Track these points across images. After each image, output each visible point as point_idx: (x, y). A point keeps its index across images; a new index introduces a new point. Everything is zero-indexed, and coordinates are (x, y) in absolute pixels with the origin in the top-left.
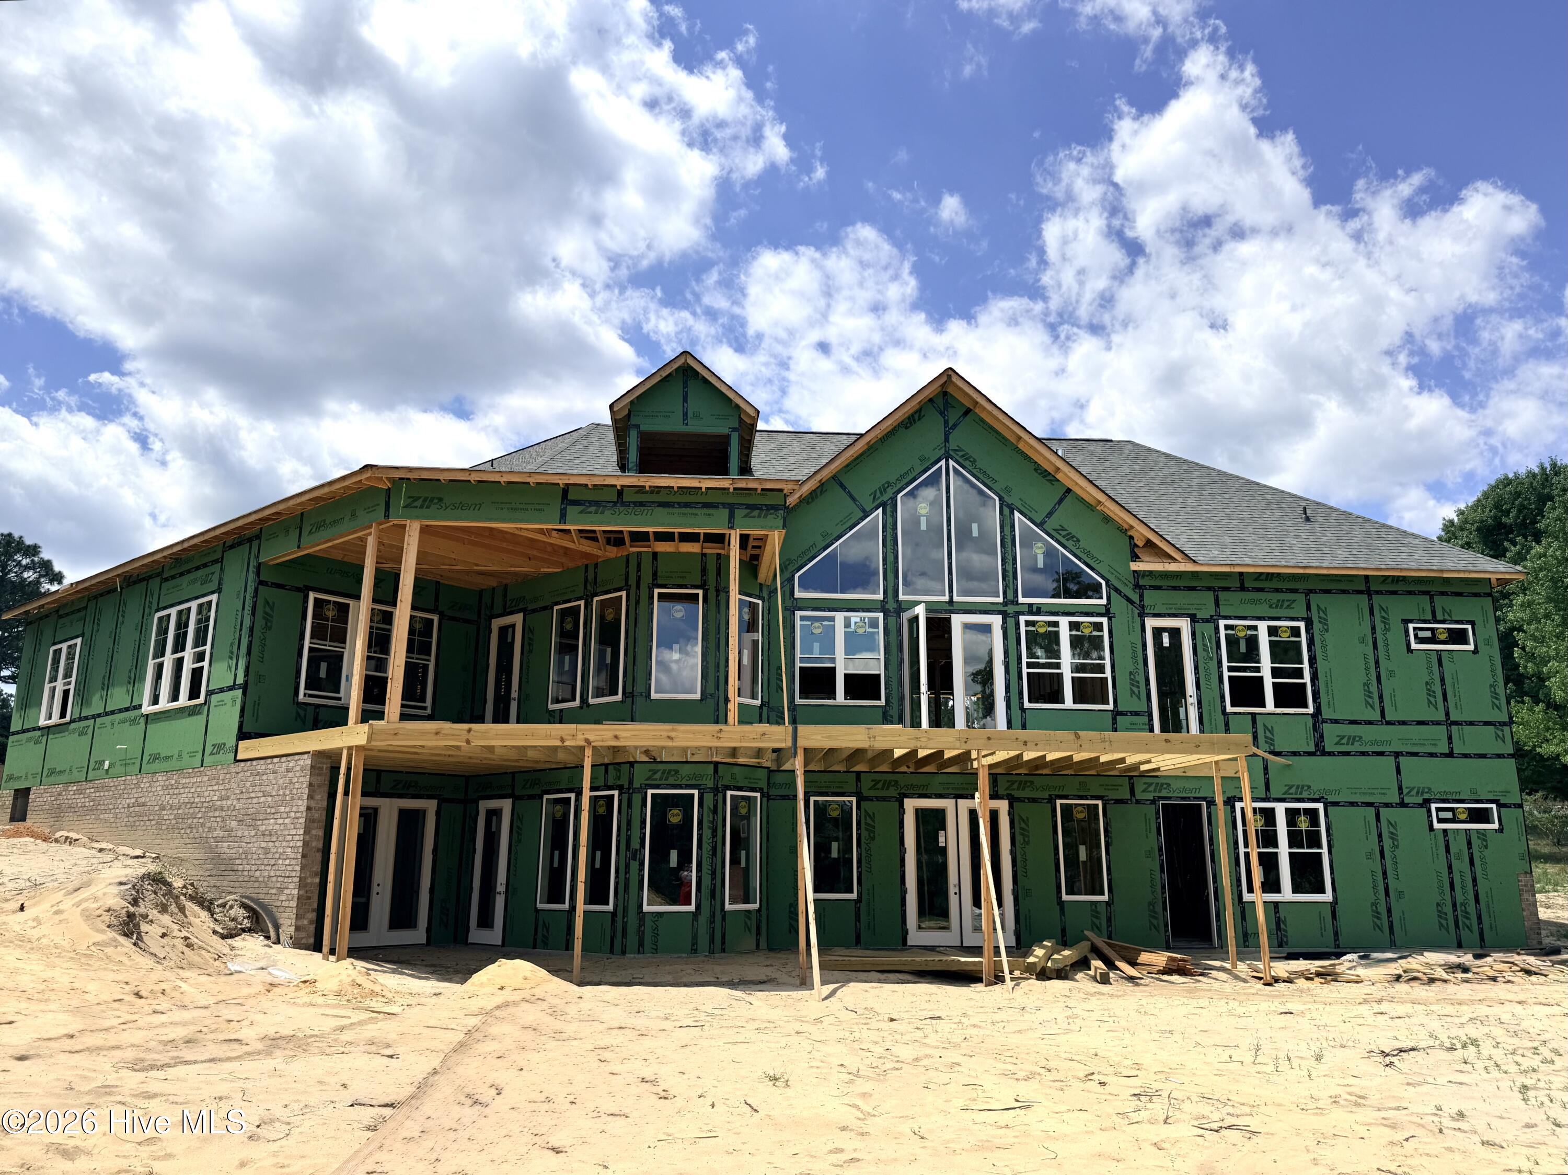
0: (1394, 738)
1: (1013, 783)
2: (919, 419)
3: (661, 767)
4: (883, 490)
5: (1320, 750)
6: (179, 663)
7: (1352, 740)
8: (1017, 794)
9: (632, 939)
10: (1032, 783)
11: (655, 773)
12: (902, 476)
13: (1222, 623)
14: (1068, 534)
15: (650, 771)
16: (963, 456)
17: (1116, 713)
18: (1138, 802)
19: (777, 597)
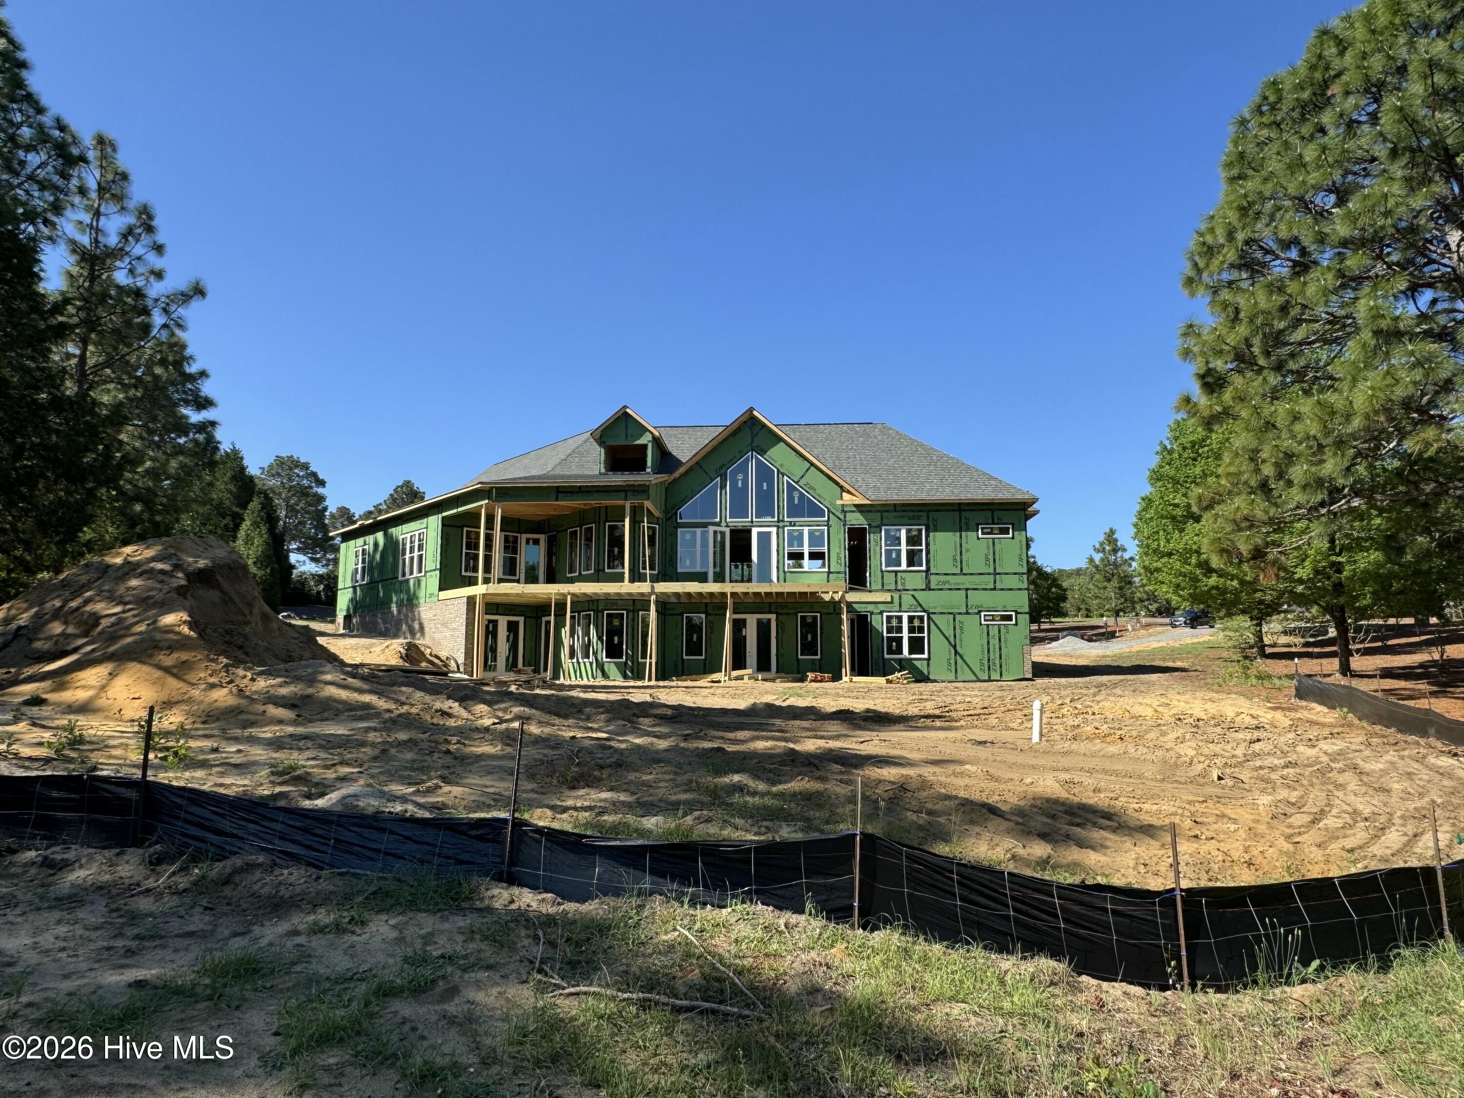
0: (967, 582)
1: (778, 607)
2: (739, 433)
3: (610, 601)
4: (721, 468)
5: (928, 588)
6: (412, 559)
7: (945, 583)
8: (780, 611)
9: (600, 673)
10: (787, 606)
12: (730, 461)
13: (883, 528)
15: (605, 603)
16: (760, 450)
17: (829, 572)
19: (669, 522)
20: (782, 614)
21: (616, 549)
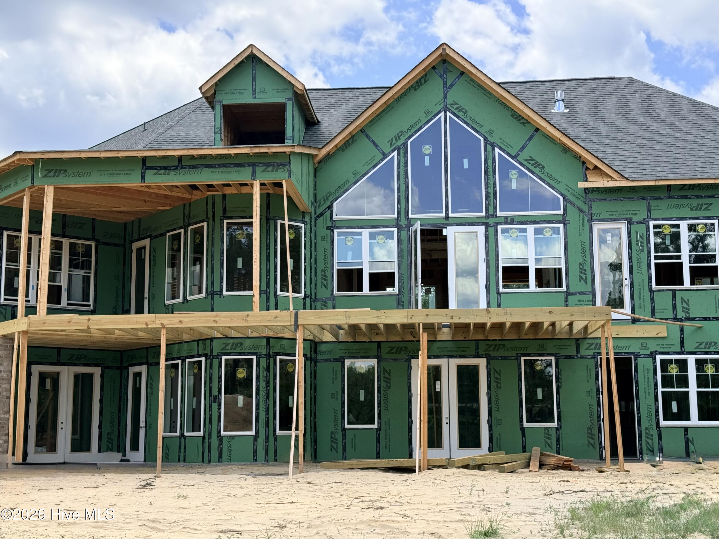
1: (490, 346)
2: (425, 82)
3: (231, 341)
4: (398, 138)
8: (493, 354)
9: (215, 454)
10: (504, 345)
11: (227, 346)
12: (412, 127)
13: (652, 224)
14: (536, 163)
15: (224, 344)
16: (457, 108)
17: (568, 293)
18: (582, 357)
19: (320, 221)
20: (495, 358)
21: (240, 261)
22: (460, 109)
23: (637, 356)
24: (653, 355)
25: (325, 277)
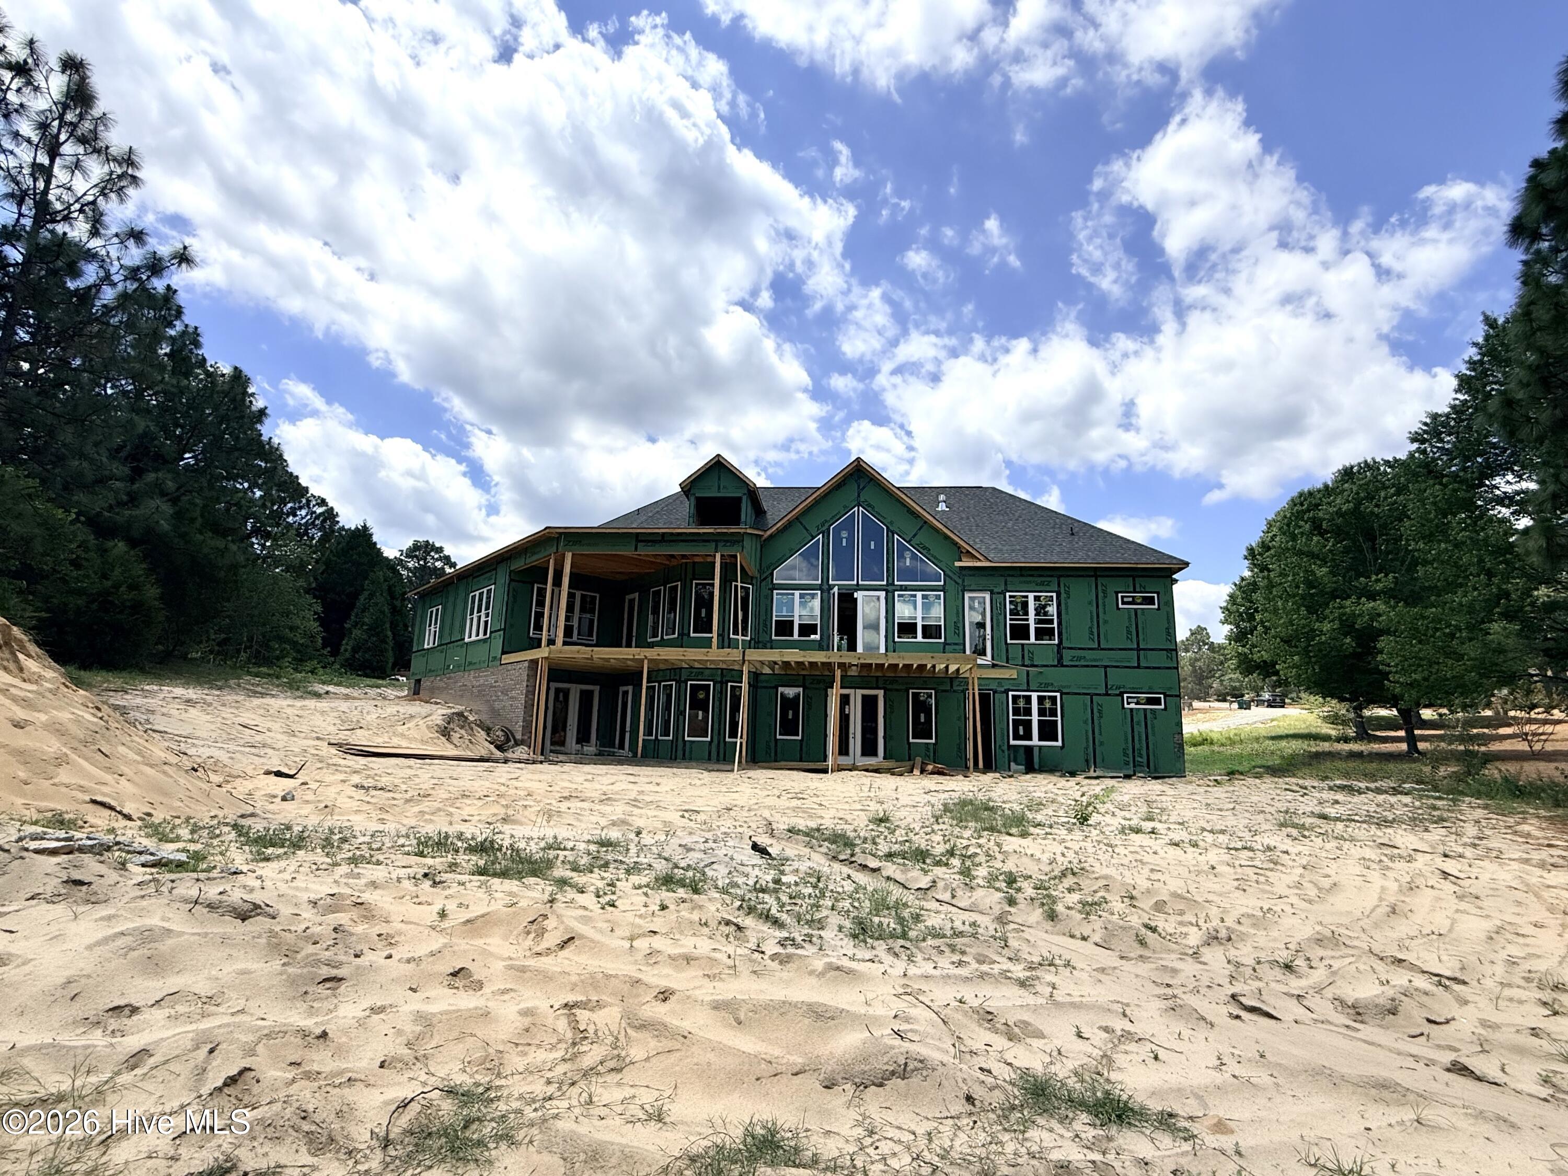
0: (1106, 658)
2: (844, 484)
5: (1060, 664)
6: (479, 618)
7: (1079, 659)
8: (889, 687)
9: (680, 753)
11: (692, 674)
13: (1008, 594)
14: (924, 546)
16: (867, 505)
17: (945, 644)
18: (954, 691)
19: (764, 583)
20: (891, 690)
21: (703, 611)
22: (869, 505)
23: (995, 692)
24: (1006, 692)
25: (765, 626)
